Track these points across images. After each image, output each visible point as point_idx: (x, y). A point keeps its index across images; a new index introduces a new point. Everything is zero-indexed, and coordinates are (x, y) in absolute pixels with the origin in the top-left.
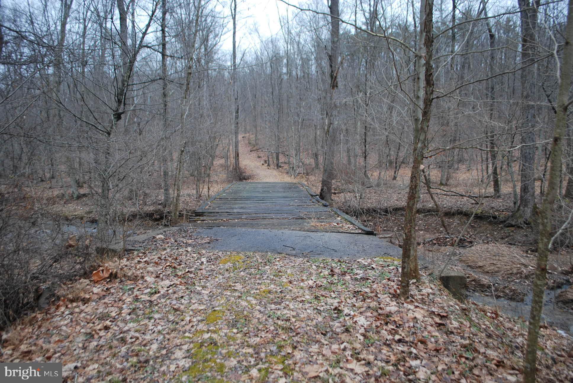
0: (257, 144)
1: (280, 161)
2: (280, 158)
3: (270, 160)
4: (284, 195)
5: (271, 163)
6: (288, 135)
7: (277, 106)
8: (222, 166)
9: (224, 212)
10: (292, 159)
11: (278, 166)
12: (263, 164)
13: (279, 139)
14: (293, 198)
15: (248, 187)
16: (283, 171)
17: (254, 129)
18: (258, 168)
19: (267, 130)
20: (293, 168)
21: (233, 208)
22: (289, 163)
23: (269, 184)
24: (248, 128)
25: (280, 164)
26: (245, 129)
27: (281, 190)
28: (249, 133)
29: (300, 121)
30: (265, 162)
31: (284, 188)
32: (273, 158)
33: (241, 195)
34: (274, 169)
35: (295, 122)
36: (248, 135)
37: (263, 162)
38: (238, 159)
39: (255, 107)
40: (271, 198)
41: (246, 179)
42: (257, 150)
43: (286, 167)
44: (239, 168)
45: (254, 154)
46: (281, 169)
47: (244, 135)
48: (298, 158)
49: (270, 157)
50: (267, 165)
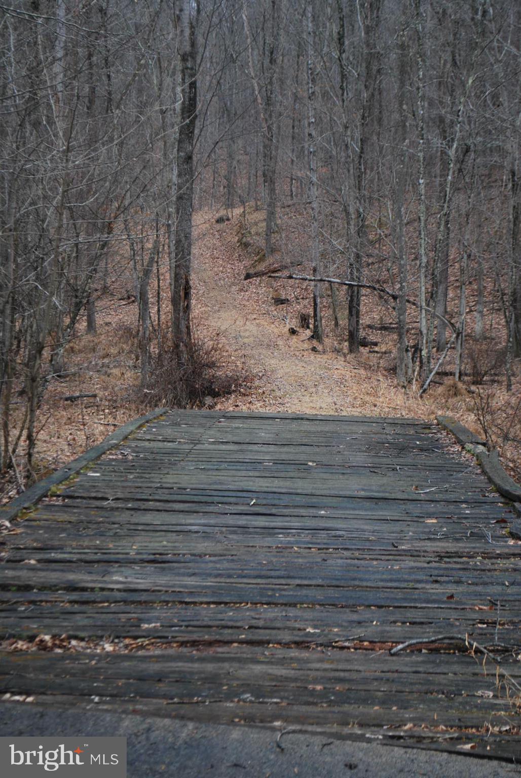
0: (273, 250)
1: (365, 320)
2: (363, 309)
3: (325, 314)
4: (375, 484)
5: (326, 324)
6: (399, 215)
7: (358, 93)
8: (127, 332)
9: (53, 588)
10: (411, 310)
11: (355, 341)
12: (293, 332)
13: (362, 230)
14: (415, 509)
15: (209, 436)
16: (374, 359)
17: (263, 192)
18: (271, 346)
19: (315, 192)
20: (417, 349)
21: (109, 562)
22: (400, 329)
23: (306, 426)
24: (242, 182)
25: (362, 334)
26: (230, 187)
27: (360, 459)
28: (243, 202)
29: (452, 153)
30: (304, 320)
31: (373, 447)
32: (334, 306)
33: (170, 480)
34: (337, 351)
35: (429, 162)
36: (238, 211)
37: (294, 323)
38: (187, 308)
39: (268, 101)
40: (312, 502)
41: (215, 395)
42: (271, 273)
43: (387, 343)
44: (192, 348)
45: (261, 290)
46: (364, 350)
47: (222, 213)
48: (439, 311)
49: (322, 302)
50: (308, 333)
